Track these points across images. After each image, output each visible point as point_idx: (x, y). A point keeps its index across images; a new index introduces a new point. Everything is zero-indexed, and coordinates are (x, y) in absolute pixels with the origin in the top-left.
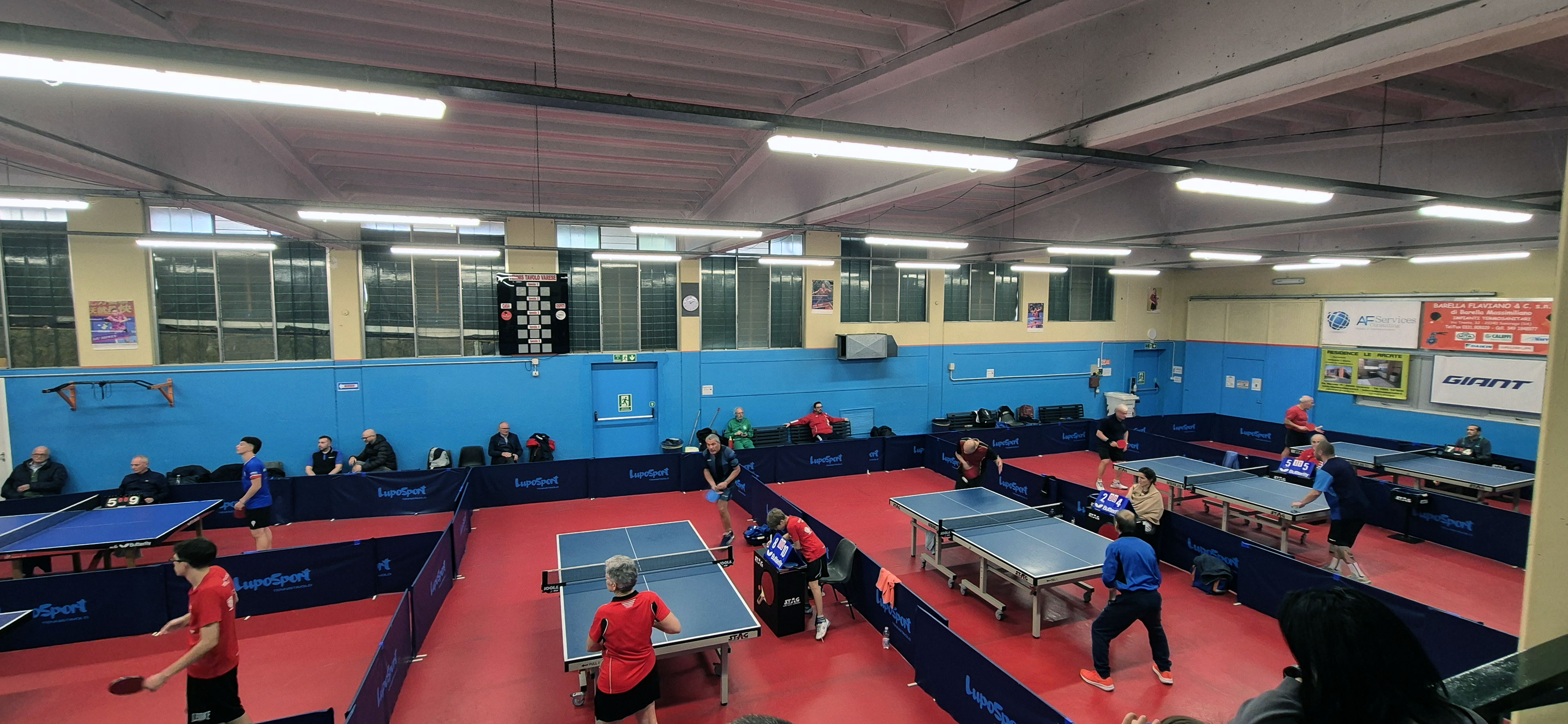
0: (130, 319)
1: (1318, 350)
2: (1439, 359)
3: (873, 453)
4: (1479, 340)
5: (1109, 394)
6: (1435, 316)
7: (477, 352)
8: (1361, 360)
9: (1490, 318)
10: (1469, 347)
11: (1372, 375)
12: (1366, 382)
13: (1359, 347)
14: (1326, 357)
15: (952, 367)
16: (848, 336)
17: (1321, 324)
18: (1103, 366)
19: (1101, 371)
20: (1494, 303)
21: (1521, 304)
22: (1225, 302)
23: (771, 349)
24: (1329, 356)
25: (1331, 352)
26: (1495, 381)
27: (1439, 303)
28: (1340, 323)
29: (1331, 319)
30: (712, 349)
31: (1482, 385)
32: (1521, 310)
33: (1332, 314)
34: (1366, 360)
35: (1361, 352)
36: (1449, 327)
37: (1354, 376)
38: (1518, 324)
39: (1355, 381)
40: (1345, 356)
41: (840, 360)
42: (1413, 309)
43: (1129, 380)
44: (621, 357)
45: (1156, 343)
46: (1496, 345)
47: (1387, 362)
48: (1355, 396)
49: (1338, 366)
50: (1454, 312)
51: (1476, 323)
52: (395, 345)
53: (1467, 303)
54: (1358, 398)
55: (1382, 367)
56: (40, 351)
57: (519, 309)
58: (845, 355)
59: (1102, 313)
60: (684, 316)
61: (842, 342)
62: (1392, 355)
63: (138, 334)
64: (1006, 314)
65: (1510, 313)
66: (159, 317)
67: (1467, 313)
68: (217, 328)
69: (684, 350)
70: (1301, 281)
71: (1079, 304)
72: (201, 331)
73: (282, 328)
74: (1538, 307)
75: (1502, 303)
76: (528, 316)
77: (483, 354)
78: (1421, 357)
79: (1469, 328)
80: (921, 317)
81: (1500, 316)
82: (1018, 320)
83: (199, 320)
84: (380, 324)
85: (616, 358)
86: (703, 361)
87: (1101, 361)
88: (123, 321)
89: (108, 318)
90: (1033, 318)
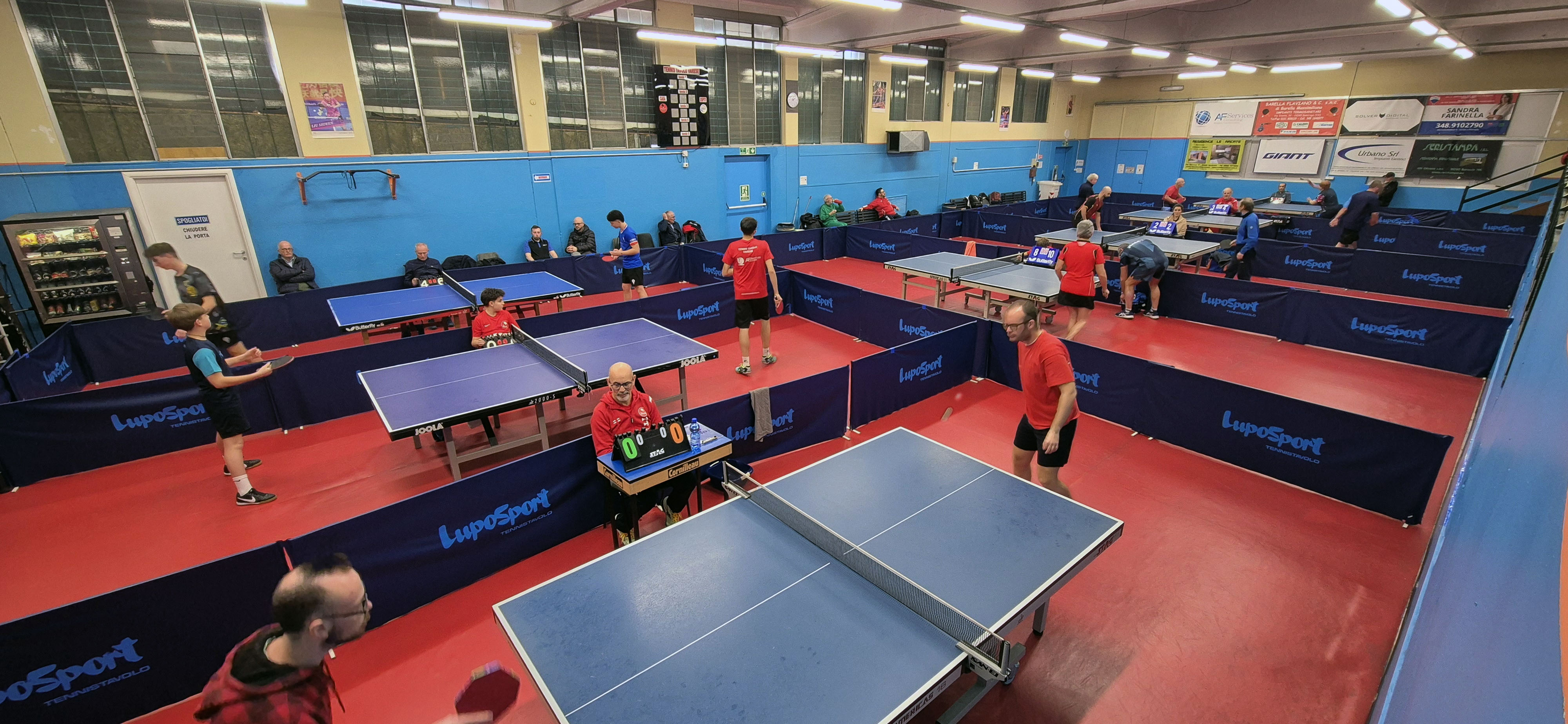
0: (342, 104)
1: (1186, 140)
2: (1264, 142)
4: (1289, 128)
6: (1265, 112)
7: (637, 145)
8: (1215, 146)
9: (1298, 112)
10: (1282, 133)
11: (1219, 156)
12: (1215, 161)
13: (1214, 137)
14: (1191, 145)
15: (955, 160)
16: (899, 133)
17: (1191, 120)
19: (1038, 163)
20: (1302, 101)
21: (1317, 101)
22: (1122, 106)
23: (843, 144)
24: (1193, 144)
25: (1195, 142)
26: (1294, 155)
27: (1269, 102)
28: (1204, 119)
29: (1198, 117)
30: (805, 143)
31: (1286, 158)
32: (1317, 105)
33: (1199, 113)
34: (1217, 146)
35: (1215, 140)
36: (1273, 119)
37: (1208, 158)
38: (1314, 115)
39: (1209, 162)
40: (1204, 143)
41: (891, 153)
42: (1252, 106)
44: (745, 151)
45: (1070, 141)
46: (1298, 130)
47: (1230, 146)
48: (1206, 172)
49: (1199, 151)
50: (1277, 109)
51: (1290, 116)
52: (572, 137)
53: (1286, 102)
54: (1208, 174)
55: (1227, 150)
56: (256, 139)
57: (672, 102)
58: (897, 149)
59: (1041, 116)
60: (787, 112)
61: (894, 138)
62: (1234, 141)
63: (352, 121)
64: (986, 115)
65: (1310, 108)
66: (366, 103)
67: (1285, 109)
68: (420, 117)
69: (787, 144)
70: (1182, 88)
71: (1029, 108)
72: (406, 120)
73: (477, 117)
74: (1326, 103)
75: (1306, 101)
76: (679, 109)
77: (642, 147)
78: (1252, 142)
79: (1285, 119)
80: (938, 117)
81: (1304, 110)
82: (993, 121)
83: (402, 107)
84: (559, 115)
85: (741, 151)
86: (800, 154)
87: (1038, 156)
88: (336, 106)
89: (322, 103)
90: (1003, 119)
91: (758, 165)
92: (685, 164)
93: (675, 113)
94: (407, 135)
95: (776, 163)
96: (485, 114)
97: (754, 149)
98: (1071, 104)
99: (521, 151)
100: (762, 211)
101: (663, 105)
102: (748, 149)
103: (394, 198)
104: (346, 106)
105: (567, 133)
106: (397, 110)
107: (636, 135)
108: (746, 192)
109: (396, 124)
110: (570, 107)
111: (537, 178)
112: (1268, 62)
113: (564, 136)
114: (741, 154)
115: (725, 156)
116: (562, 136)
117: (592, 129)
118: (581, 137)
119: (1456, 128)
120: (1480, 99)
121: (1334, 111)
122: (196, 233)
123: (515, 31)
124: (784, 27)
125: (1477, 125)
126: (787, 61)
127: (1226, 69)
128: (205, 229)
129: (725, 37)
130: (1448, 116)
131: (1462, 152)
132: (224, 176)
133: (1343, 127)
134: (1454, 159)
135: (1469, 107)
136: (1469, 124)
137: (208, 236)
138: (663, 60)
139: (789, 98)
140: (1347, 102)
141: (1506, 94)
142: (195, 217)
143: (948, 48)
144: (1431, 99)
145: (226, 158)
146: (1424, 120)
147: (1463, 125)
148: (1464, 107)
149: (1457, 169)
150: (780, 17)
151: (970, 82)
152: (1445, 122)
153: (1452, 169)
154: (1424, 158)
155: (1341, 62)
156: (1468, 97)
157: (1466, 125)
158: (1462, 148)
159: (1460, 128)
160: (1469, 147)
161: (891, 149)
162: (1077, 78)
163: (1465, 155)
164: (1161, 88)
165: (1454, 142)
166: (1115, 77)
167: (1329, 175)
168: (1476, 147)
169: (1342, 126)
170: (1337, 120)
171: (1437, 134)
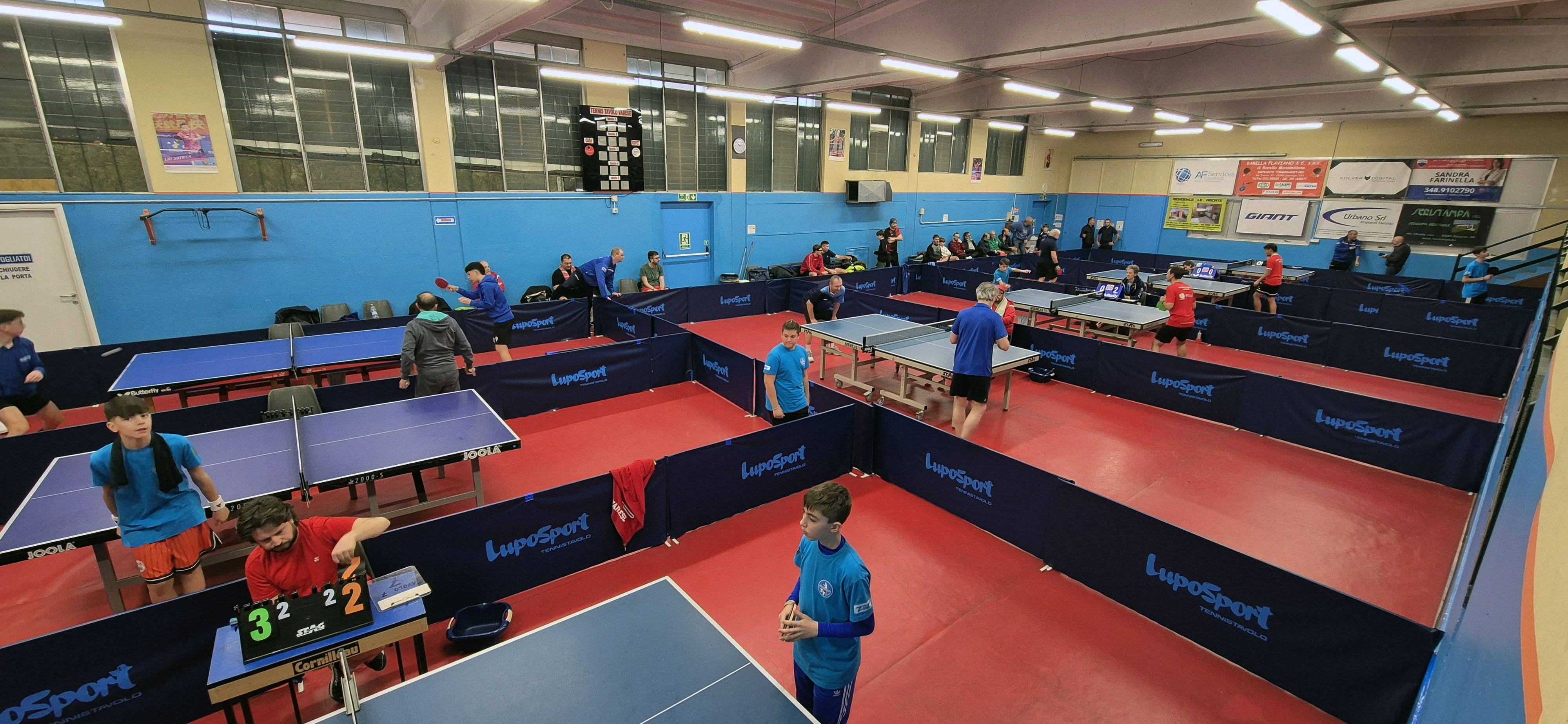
0: (204, 137)
1: (1167, 198)
2: (1245, 201)
3: (893, 280)
4: (1271, 188)
6: (1247, 171)
7: (559, 188)
8: (1195, 204)
9: (1280, 172)
10: (1264, 193)
11: (1201, 215)
12: (1196, 220)
13: (1194, 195)
14: (1172, 202)
15: (922, 211)
16: (858, 182)
17: (1171, 178)
19: (1014, 217)
20: (1284, 161)
21: (1300, 161)
22: (1104, 161)
23: (796, 192)
24: (1173, 202)
25: (1175, 199)
26: (1277, 216)
27: (1250, 161)
28: (1184, 176)
29: (1178, 174)
30: (756, 191)
31: (1269, 218)
32: (1299, 166)
33: (1179, 170)
34: (1198, 204)
35: (1196, 198)
36: (1255, 179)
37: (1189, 216)
38: (1296, 176)
40: (1185, 201)
41: (847, 203)
42: (1232, 166)
44: (684, 197)
45: (1048, 195)
46: (1281, 191)
47: (1212, 205)
48: (1188, 230)
50: (1259, 168)
51: (1271, 175)
52: (483, 178)
53: (1267, 162)
54: (1189, 232)
55: (1208, 209)
56: (96, 172)
57: (600, 144)
58: (856, 199)
59: (1017, 169)
60: (733, 158)
61: (853, 187)
62: (1216, 200)
63: (215, 155)
64: (958, 166)
65: (1292, 168)
66: (235, 137)
67: (1268, 168)
68: (301, 153)
69: (733, 191)
70: (1161, 144)
71: (1004, 160)
72: (284, 156)
73: (371, 154)
74: (1309, 163)
75: (1288, 161)
76: (608, 152)
77: (566, 190)
78: (1234, 201)
79: (1267, 179)
80: (904, 167)
81: (1287, 170)
82: (965, 173)
83: (279, 142)
84: (468, 155)
85: (680, 198)
86: (748, 202)
87: (1014, 210)
88: (196, 139)
89: (178, 135)
90: (975, 172)
91: (701, 213)
92: (615, 210)
93: (602, 156)
94: (284, 172)
95: (722, 210)
96: (379, 151)
97: (695, 195)
98: (1049, 157)
99: (421, 192)
100: (705, 260)
101: (589, 148)
102: (689, 196)
103: (265, 239)
104: (208, 138)
105: (478, 174)
106: (273, 145)
107: (558, 178)
108: (687, 240)
109: (271, 161)
110: (482, 146)
111: (439, 220)
112: (1246, 121)
113: (474, 177)
114: (679, 200)
115: (661, 203)
116: (471, 177)
117: (507, 170)
118: (494, 179)
119: (1445, 193)
120: (1470, 164)
121: (1317, 171)
122: (15, 273)
123: (415, 65)
124: (730, 71)
125: (1468, 190)
126: (732, 105)
127: (1202, 127)
128: (27, 269)
129: (664, 80)
130: (1437, 180)
131: (1453, 218)
132: (53, 212)
133: (1327, 189)
134: (1446, 225)
135: (1458, 171)
136: (1459, 189)
137: (30, 276)
138: (589, 100)
139: (735, 144)
140: (1330, 164)
141: (1498, 159)
142: (15, 256)
143: (914, 97)
144: (1418, 162)
145: (57, 192)
146: (1411, 184)
147: (1453, 190)
148: (1450, 171)
149: (1448, 236)
150: (725, 61)
151: (938, 133)
152: (1434, 187)
153: (1443, 236)
154: (1412, 223)
155: (1322, 122)
156: (1457, 161)
157: (1456, 190)
158: (1453, 214)
159: (1449, 193)
160: (1461, 213)
161: (850, 199)
162: (1049, 132)
163: (1456, 222)
164: (1141, 143)
165: (1444, 208)
166: (1091, 132)
167: (1314, 238)
168: (1467, 213)
169: (1326, 187)
170: (1320, 181)
171: (1426, 198)
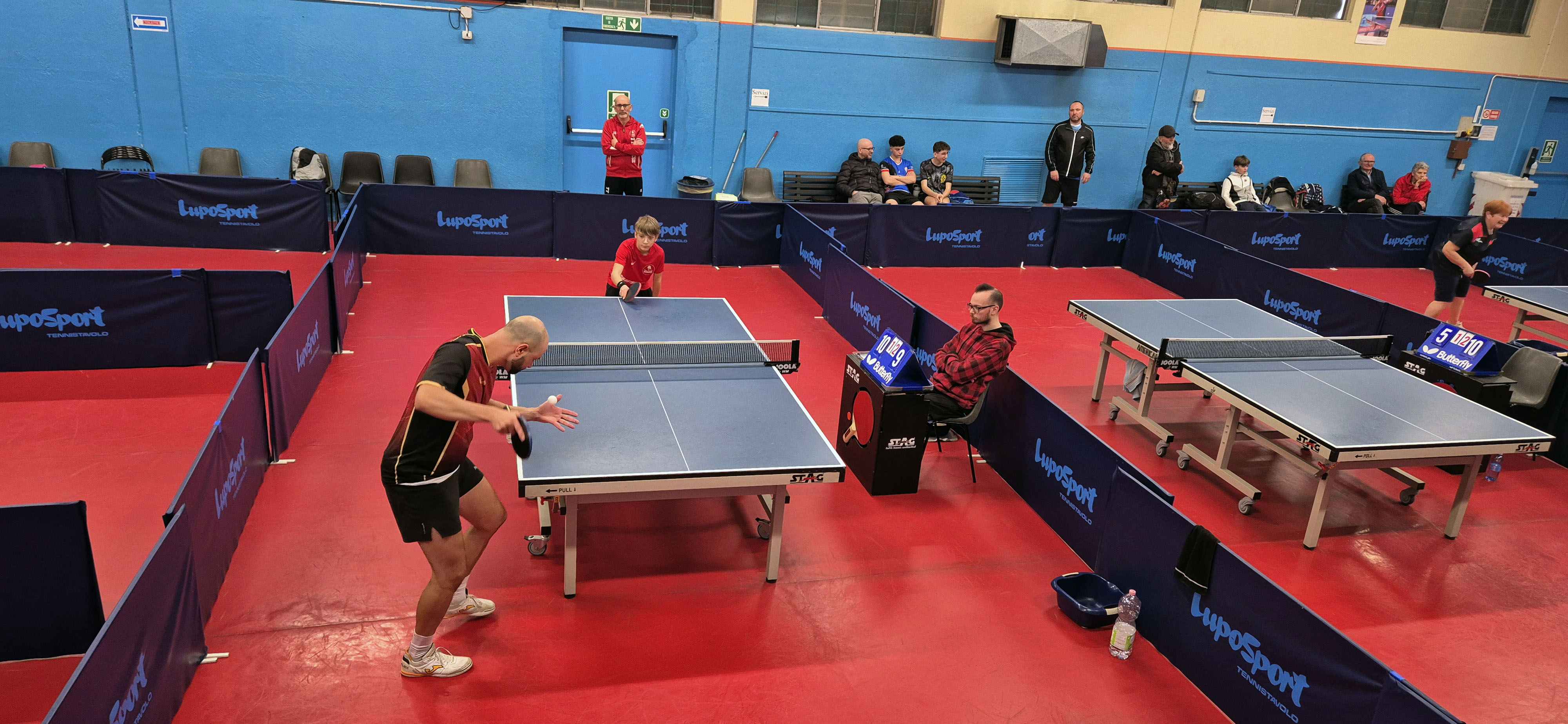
3: (1036, 235)
5: (1482, 175)
15: (1200, 96)
16: (1020, 20)
18: (1484, 122)
19: (1477, 130)
23: (878, 33)
30: (775, 23)
41: (998, 65)
43: (1526, 152)
44: (615, 21)
58: (1010, 56)
59: (1508, 17)
69: (724, 19)
82: (1342, 19)
85: (606, 22)
86: (757, 43)
87: (1483, 111)
90: (1372, 17)
91: (654, 56)
92: (466, 34)
95: (696, 54)
97: (638, 20)
102: (624, 20)
111: (138, 22)
114: (603, 27)
115: (564, 28)
